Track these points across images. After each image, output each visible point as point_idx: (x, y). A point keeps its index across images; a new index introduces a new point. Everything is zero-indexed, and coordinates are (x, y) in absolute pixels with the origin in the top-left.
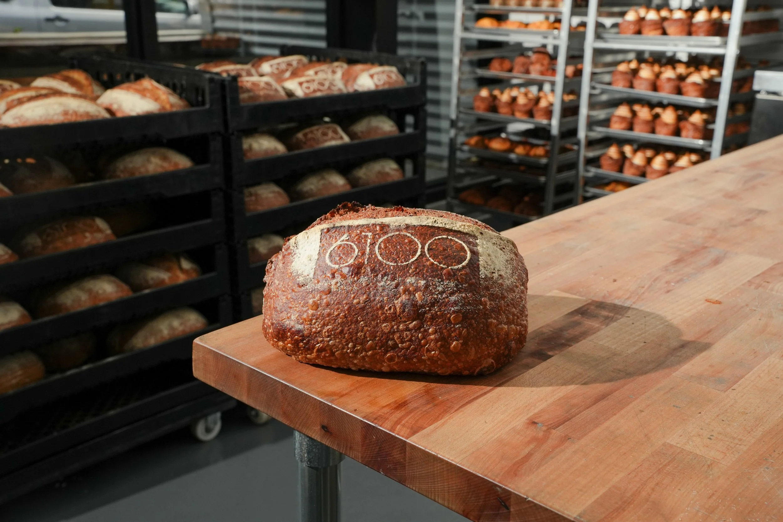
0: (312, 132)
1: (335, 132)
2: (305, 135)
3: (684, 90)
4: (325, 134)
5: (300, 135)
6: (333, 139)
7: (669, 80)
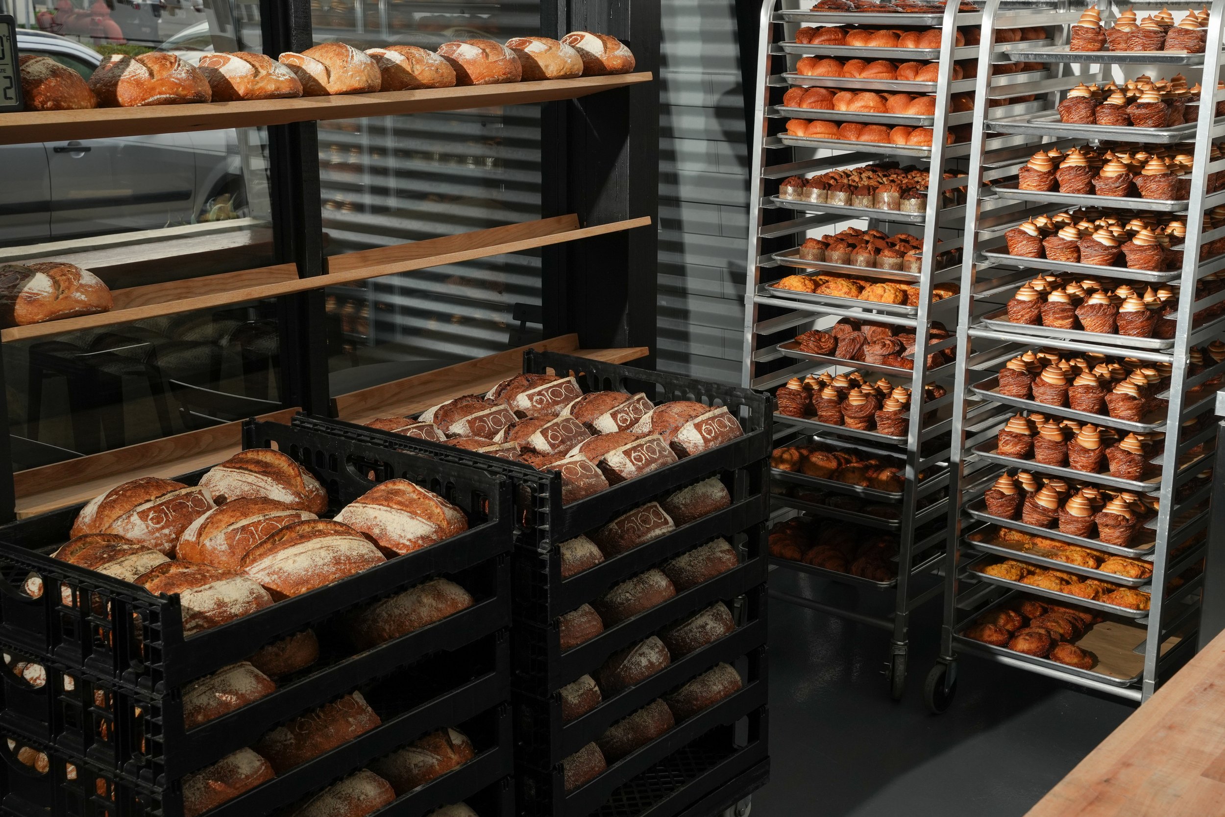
0: (628, 519)
1: (657, 514)
2: (621, 524)
3: (1111, 406)
4: (645, 521)
5: (613, 526)
6: (657, 526)
7: (1087, 388)
